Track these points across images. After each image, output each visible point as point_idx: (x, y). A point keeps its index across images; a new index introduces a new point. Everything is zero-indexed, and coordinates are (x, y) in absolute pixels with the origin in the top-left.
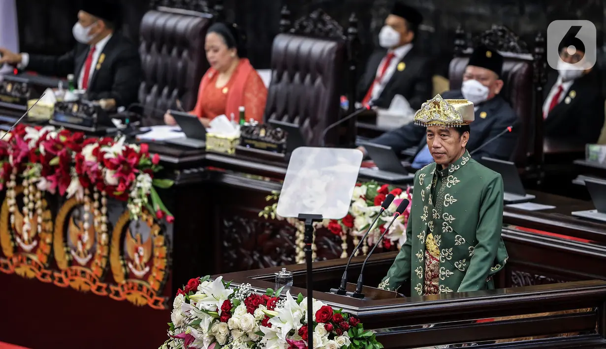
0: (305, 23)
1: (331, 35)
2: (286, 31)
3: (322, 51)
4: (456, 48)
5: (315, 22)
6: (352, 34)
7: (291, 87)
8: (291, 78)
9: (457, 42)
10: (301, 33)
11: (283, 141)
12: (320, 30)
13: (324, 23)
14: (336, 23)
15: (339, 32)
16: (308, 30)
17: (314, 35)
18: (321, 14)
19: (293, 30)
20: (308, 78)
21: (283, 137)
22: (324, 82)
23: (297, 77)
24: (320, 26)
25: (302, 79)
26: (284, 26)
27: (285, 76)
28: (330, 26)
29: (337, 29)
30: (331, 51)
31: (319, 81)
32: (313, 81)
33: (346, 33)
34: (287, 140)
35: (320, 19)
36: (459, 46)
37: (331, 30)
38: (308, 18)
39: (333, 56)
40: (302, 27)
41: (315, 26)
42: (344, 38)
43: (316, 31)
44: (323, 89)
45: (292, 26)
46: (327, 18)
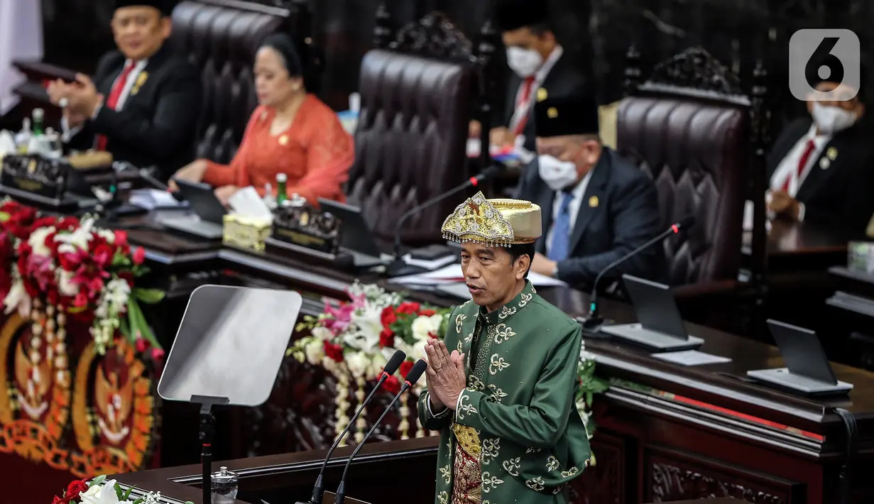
0: (413, 34)
1: (454, 54)
2: (384, 45)
3: (439, 79)
4: (628, 82)
5: (430, 32)
6: (486, 53)
7: (389, 137)
8: (389, 122)
9: (629, 72)
10: (406, 49)
11: (334, 233)
12: (437, 46)
13: (443, 35)
14: (461, 35)
15: (466, 50)
16: (418, 45)
17: (428, 54)
18: (438, 20)
19: (394, 45)
20: (415, 123)
21: (333, 228)
22: (441, 129)
23: (398, 120)
24: (436, 39)
25: (407, 124)
26: (382, 37)
27: (380, 118)
28: (452, 40)
29: (464, 45)
30: (452, 80)
31: (432, 127)
32: (423, 127)
33: (476, 52)
34: (340, 233)
35: (436, 29)
36: (632, 78)
37: (453, 46)
38: (419, 27)
39: (455, 89)
40: (409, 40)
41: (429, 39)
42: (473, 59)
43: (431, 47)
44: (438, 142)
45: (392, 38)
46: (448, 26)
